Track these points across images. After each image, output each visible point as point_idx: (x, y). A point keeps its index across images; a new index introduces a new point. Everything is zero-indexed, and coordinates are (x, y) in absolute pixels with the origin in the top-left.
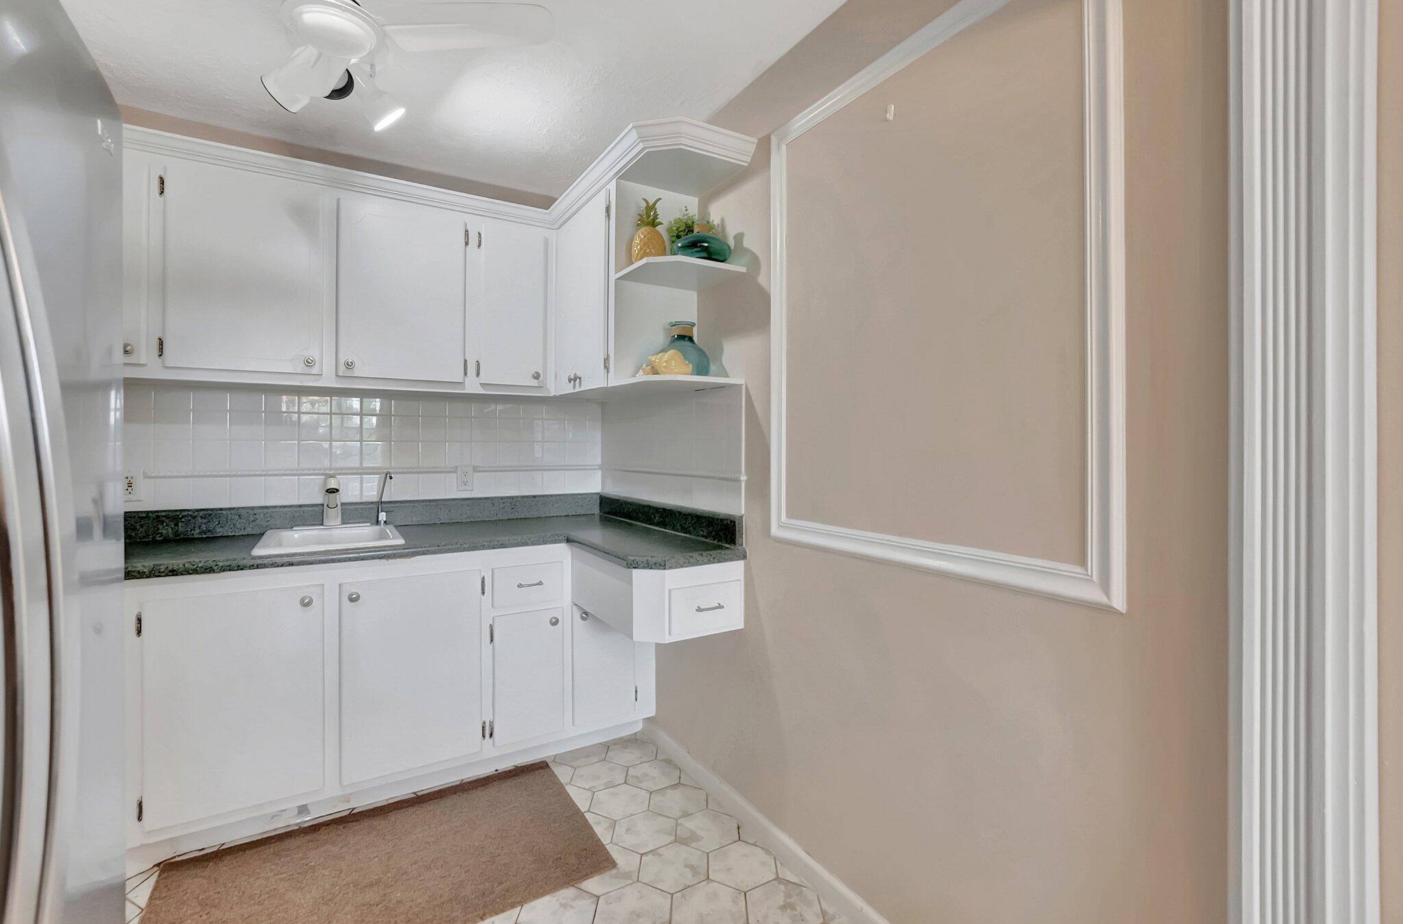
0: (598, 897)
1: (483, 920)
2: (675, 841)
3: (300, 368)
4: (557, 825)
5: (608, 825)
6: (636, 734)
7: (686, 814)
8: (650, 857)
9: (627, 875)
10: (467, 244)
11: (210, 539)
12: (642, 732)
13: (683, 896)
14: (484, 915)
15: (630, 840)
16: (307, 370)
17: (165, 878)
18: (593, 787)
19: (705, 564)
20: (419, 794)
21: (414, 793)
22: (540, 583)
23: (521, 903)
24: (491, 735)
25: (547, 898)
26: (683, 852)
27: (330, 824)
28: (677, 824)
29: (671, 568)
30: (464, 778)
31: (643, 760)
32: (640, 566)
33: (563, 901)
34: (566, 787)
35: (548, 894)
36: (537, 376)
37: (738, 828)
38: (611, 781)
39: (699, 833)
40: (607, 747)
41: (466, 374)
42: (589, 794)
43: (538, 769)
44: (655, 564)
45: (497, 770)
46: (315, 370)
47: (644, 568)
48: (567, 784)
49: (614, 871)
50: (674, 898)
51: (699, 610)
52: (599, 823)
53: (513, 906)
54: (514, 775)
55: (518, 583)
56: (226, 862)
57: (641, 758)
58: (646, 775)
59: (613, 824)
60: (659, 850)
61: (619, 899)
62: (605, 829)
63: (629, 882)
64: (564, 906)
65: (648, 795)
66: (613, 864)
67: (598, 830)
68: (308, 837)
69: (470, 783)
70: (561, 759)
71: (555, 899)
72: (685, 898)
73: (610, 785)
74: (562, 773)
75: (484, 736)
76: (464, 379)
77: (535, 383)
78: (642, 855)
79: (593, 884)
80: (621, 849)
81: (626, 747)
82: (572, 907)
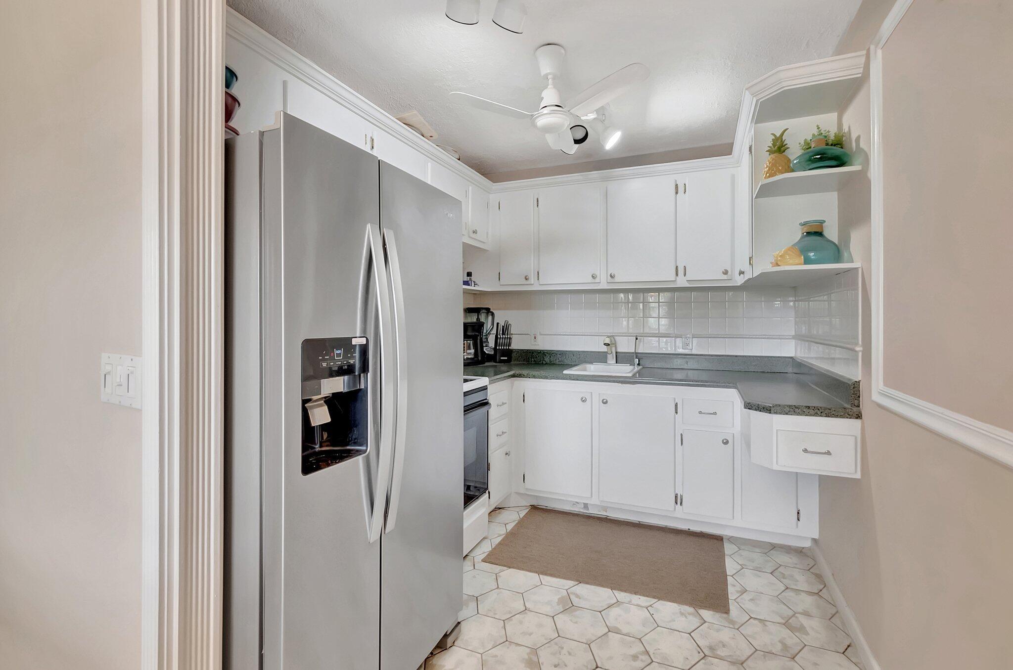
0: (705, 622)
1: (635, 594)
2: (784, 624)
3: (590, 280)
4: (706, 573)
5: (739, 590)
6: (803, 548)
7: (806, 614)
8: (756, 622)
9: (732, 622)
10: (677, 193)
11: (551, 364)
12: (809, 549)
13: (765, 656)
14: (637, 592)
15: (748, 606)
16: (593, 281)
17: (531, 511)
18: (745, 565)
19: (811, 415)
20: (641, 523)
21: (639, 522)
22: (715, 413)
23: (660, 599)
24: (681, 503)
25: (675, 605)
26: (785, 633)
27: (594, 518)
28: (793, 616)
29: (776, 413)
30: (668, 525)
31: (797, 566)
32: (754, 408)
33: (682, 611)
34: (726, 557)
35: (677, 603)
36: (726, 272)
37: (849, 646)
38: (761, 568)
39: (808, 629)
40: (774, 547)
41: (677, 275)
42: (740, 567)
43: (712, 538)
44: (764, 408)
45: (689, 529)
46: (597, 280)
47: (756, 410)
48: (728, 555)
49: (725, 615)
50: (756, 653)
51: (805, 451)
52: (734, 586)
53: (654, 597)
54: (697, 536)
55: (700, 411)
56: (551, 515)
57: (796, 564)
58: (792, 576)
59: (744, 591)
60: (766, 622)
61: (718, 630)
62: (736, 591)
63: (731, 626)
64: (682, 614)
65: (784, 588)
66: (727, 612)
67: (730, 589)
68: (584, 520)
69: (669, 529)
70: (732, 540)
71: (679, 608)
72: (765, 658)
73: (757, 569)
74: (728, 548)
75: (676, 503)
76: (676, 279)
77: (725, 277)
78: (751, 618)
79: (706, 614)
80: (739, 606)
81: (788, 553)
82: (686, 617)
